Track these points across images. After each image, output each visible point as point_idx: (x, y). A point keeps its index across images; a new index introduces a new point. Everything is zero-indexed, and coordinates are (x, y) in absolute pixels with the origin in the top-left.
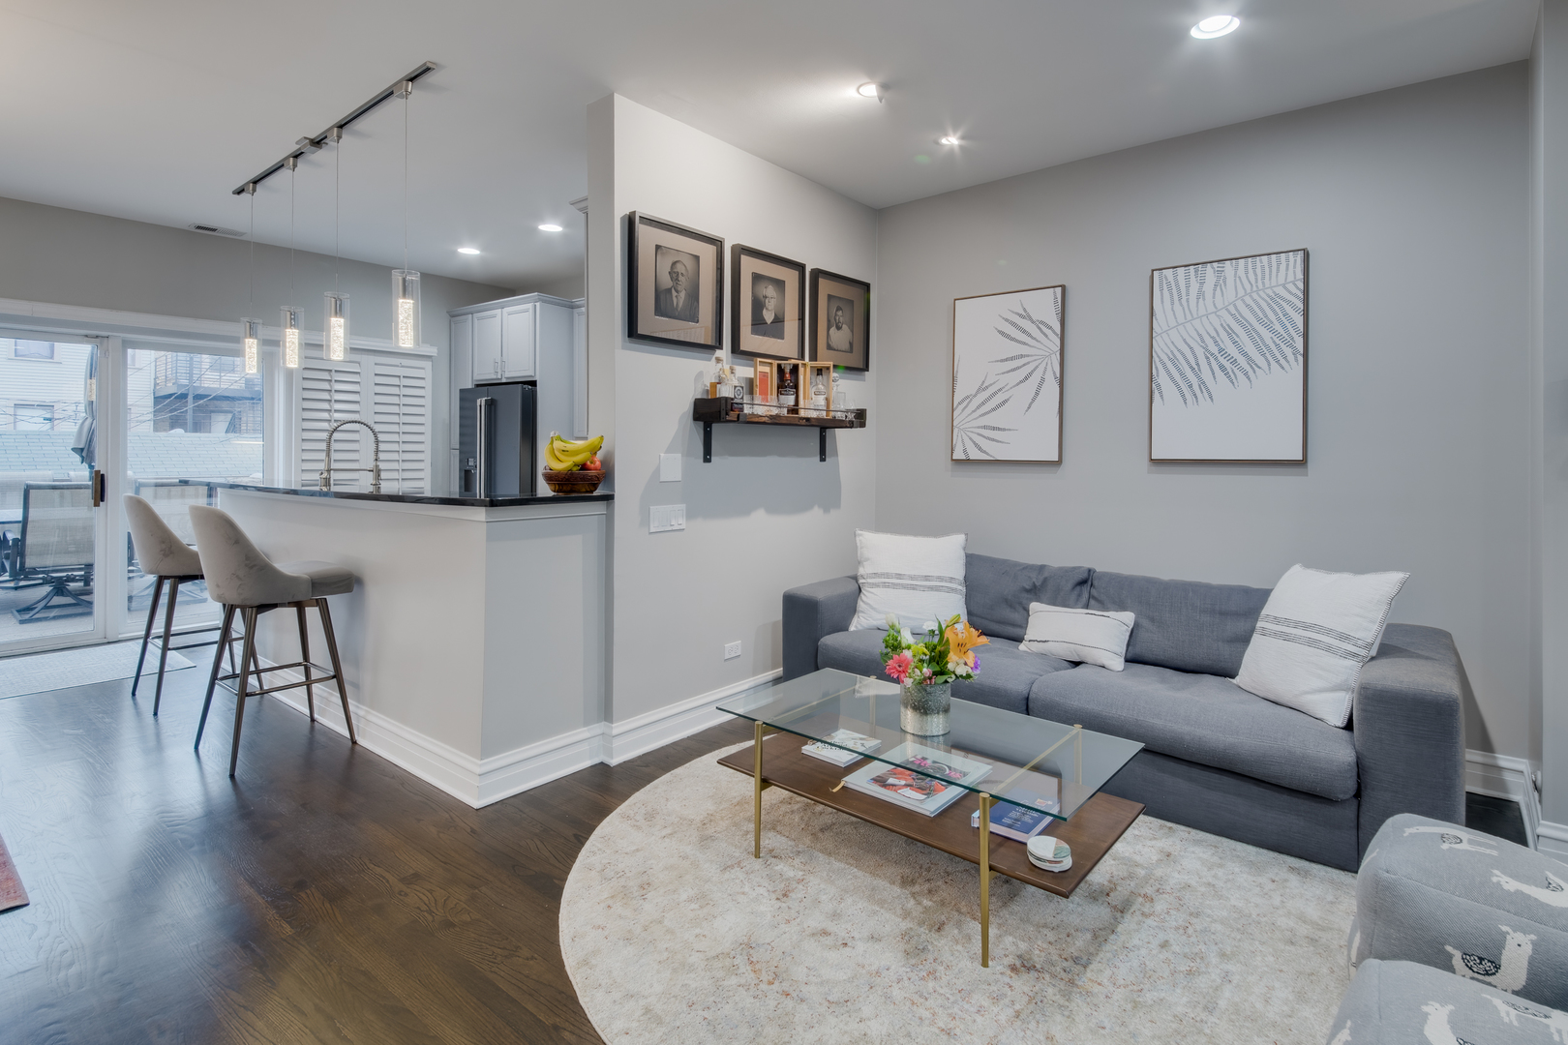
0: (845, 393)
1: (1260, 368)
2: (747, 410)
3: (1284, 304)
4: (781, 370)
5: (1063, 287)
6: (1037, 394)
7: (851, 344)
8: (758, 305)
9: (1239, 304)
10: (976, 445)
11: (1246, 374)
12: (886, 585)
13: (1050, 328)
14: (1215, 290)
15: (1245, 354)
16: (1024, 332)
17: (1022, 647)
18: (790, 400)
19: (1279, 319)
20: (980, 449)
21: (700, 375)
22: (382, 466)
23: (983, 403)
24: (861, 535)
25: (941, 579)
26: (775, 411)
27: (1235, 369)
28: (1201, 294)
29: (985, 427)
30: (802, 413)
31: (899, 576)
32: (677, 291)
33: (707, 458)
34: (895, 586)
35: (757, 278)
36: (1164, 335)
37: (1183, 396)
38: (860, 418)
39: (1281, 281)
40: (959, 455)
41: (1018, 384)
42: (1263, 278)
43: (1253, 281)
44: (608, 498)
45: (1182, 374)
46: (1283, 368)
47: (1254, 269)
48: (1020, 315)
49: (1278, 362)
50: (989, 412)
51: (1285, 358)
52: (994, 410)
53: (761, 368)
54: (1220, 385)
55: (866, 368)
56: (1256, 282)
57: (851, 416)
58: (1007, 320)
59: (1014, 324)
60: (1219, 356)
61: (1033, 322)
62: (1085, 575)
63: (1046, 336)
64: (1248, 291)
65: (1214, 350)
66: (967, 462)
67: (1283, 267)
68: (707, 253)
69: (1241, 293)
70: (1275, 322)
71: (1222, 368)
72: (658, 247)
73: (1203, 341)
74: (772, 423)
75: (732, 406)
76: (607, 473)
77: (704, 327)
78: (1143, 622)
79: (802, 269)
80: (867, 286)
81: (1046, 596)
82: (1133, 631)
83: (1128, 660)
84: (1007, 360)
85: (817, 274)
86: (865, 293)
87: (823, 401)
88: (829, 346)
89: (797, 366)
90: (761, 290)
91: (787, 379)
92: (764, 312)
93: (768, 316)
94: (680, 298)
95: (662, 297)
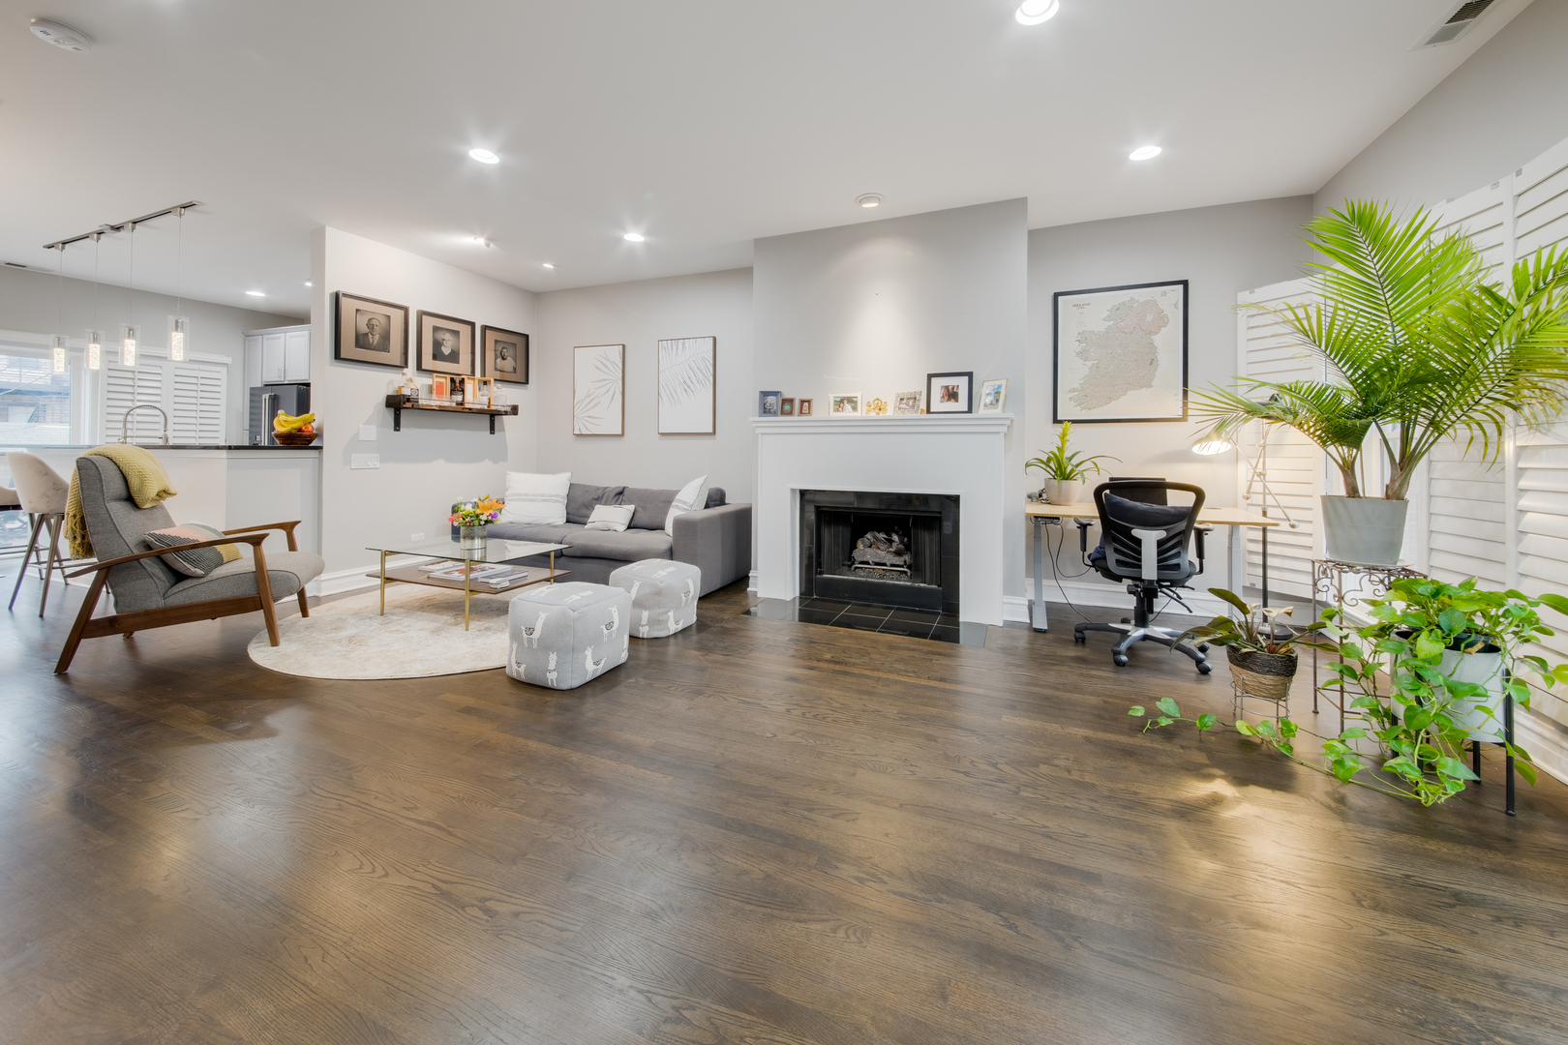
0: (503, 396)
1: (698, 390)
2: (420, 402)
3: (706, 362)
4: (452, 380)
5: (624, 346)
6: (611, 401)
7: (515, 369)
8: (437, 345)
9: (690, 359)
10: (585, 426)
11: (693, 393)
12: (518, 500)
13: (617, 366)
14: (682, 352)
15: (693, 384)
16: (606, 367)
17: (586, 526)
18: (459, 398)
20: (586, 428)
21: (391, 382)
23: (587, 405)
24: (508, 474)
25: (551, 496)
26: (447, 404)
27: (689, 391)
28: (677, 352)
29: (588, 417)
30: (467, 406)
31: (526, 495)
32: (373, 335)
33: (397, 426)
34: (523, 500)
35: (436, 329)
36: (664, 374)
37: (670, 402)
38: (514, 410)
39: (704, 350)
40: (577, 432)
41: (603, 395)
42: (698, 349)
43: (695, 350)
44: (319, 448)
45: (670, 391)
46: (705, 389)
47: (695, 344)
48: (604, 359)
50: (590, 409)
51: (706, 384)
52: (592, 408)
53: (436, 379)
54: (684, 398)
55: (527, 382)
57: (509, 409)
58: (599, 361)
59: (601, 363)
60: (684, 383)
61: (610, 363)
62: (621, 491)
63: (615, 369)
64: (694, 354)
65: (682, 380)
66: (581, 435)
67: (705, 344)
68: (397, 316)
69: (691, 354)
70: (703, 369)
71: (686, 389)
72: (357, 310)
73: (678, 377)
74: (443, 410)
75: (408, 400)
76: (319, 435)
77: (394, 355)
78: (639, 509)
79: (473, 325)
80: (527, 336)
81: (603, 501)
82: (634, 514)
83: (629, 527)
84: (599, 381)
85: (485, 328)
86: (523, 339)
87: (485, 400)
88: (496, 369)
89: (463, 379)
90: (441, 336)
91: (457, 386)
92: (443, 348)
93: (446, 351)
94: (375, 339)
95: (361, 338)
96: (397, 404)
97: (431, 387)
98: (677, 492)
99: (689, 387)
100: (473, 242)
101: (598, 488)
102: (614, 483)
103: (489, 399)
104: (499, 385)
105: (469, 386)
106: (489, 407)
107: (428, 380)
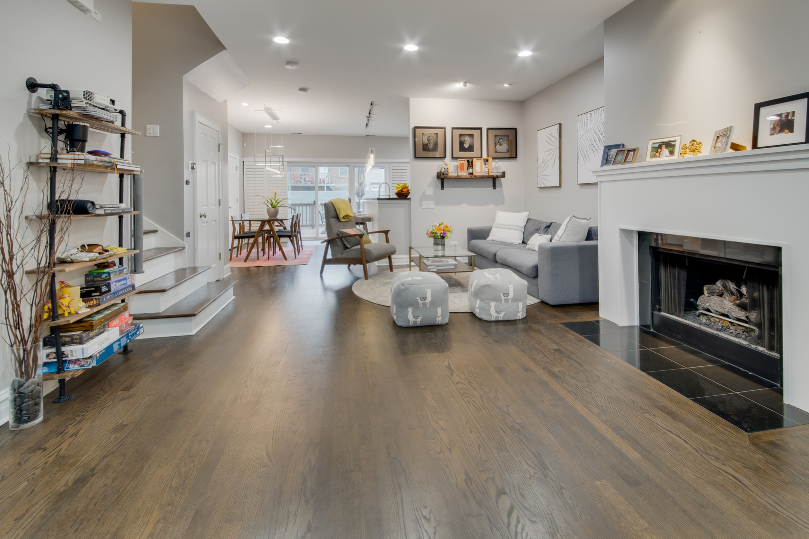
2: (450, 174)
4: (468, 161)
5: (561, 124)
6: (554, 163)
7: (508, 150)
8: (462, 144)
10: (542, 181)
12: (498, 228)
13: (557, 139)
16: (551, 141)
17: (526, 246)
18: (471, 171)
20: (543, 183)
21: (439, 166)
23: (544, 167)
24: (498, 212)
29: (544, 175)
30: (474, 174)
31: (502, 224)
32: (430, 144)
33: (442, 187)
34: (500, 228)
35: (461, 135)
37: (584, 161)
38: (504, 175)
40: (539, 185)
41: (550, 160)
44: (409, 199)
48: (550, 135)
50: (544, 170)
52: (546, 169)
53: (460, 162)
55: (515, 157)
58: (548, 137)
61: (553, 137)
62: (550, 224)
63: (556, 142)
66: (541, 188)
74: (462, 178)
75: (447, 174)
76: (410, 193)
79: (481, 129)
80: (515, 129)
81: (538, 231)
84: (548, 151)
85: (488, 129)
86: (514, 131)
87: (486, 170)
88: (496, 152)
89: (474, 160)
90: (463, 138)
91: (470, 164)
92: (465, 145)
93: (466, 146)
94: (431, 146)
95: (425, 147)
96: (442, 178)
97: (457, 166)
99: (594, 147)
100: (459, 86)
101: (539, 222)
102: (548, 219)
103: (488, 169)
104: (495, 161)
106: (490, 174)
107: (456, 163)
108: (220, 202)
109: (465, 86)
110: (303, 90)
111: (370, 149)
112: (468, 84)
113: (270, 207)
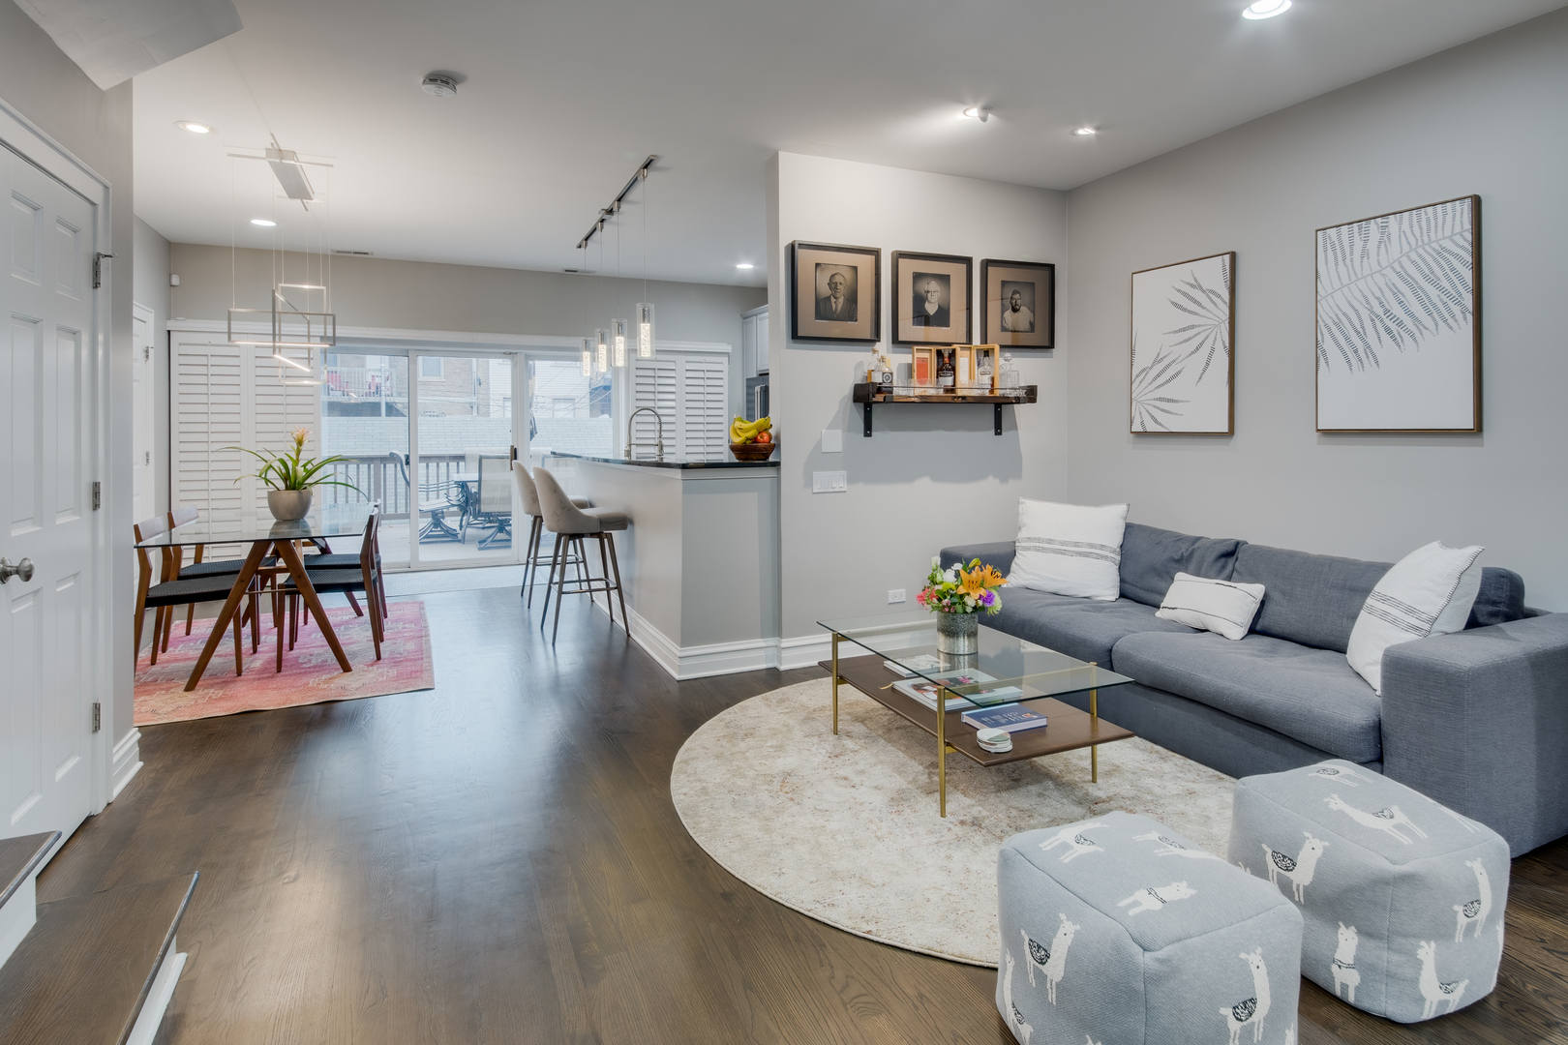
1: (1426, 328)
3: (1451, 258)
4: (939, 354)
5: (1233, 256)
6: (1208, 364)
7: (1032, 325)
8: (919, 300)
9: (1405, 261)
10: (1152, 417)
11: (1412, 336)
12: (1037, 549)
13: (1219, 296)
14: (1379, 248)
15: (1411, 315)
16: (1195, 302)
17: (1158, 614)
18: (948, 381)
19: (1446, 275)
20: (1156, 421)
21: (861, 364)
22: (664, 442)
23: (1158, 376)
24: (1023, 503)
25: (1091, 546)
27: (1401, 331)
28: (1365, 253)
29: (1160, 399)
30: (960, 393)
31: (1050, 541)
32: (836, 298)
33: (868, 430)
34: (1045, 550)
35: (918, 277)
36: (1329, 298)
37: (1349, 362)
38: (1031, 394)
39: (1448, 233)
40: (1137, 428)
41: (1190, 355)
42: (1429, 231)
43: (1418, 234)
44: (776, 464)
45: (1347, 339)
46: (1451, 328)
47: (1419, 222)
48: (1192, 286)
49: (1445, 321)
50: (1163, 384)
51: (1453, 317)
52: (1168, 381)
53: (918, 355)
54: (1386, 349)
55: (1051, 345)
56: (1422, 236)
57: (1022, 393)
58: (1179, 291)
59: (1185, 294)
60: (1384, 317)
61: (1204, 292)
62: (1231, 548)
63: (1215, 304)
64: (1414, 246)
65: (1380, 311)
66: (1144, 434)
67: (1449, 217)
68: (865, 263)
69: (1406, 248)
70: (1442, 278)
71: (1388, 331)
72: (817, 265)
73: (1368, 303)
74: (925, 401)
75: (879, 390)
76: (774, 446)
77: (862, 327)
78: (1275, 595)
79: (968, 261)
80: (1051, 267)
81: (1192, 566)
82: (1263, 603)
83: (1253, 631)
84: (1180, 331)
85: (987, 264)
86: (1046, 273)
87: (986, 380)
88: (1004, 329)
89: (954, 350)
90: (924, 286)
91: (946, 363)
92: (927, 305)
93: (931, 308)
94: (838, 304)
95: (822, 304)
96: (868, 398)
97: (910, 366)
98: (1383, 569)
101: (1180, 538)
102: (1218, 530)
103: (993, 379)
104: (1008, 355)
105: (963, 361)
106: (992, 391)
107: (906, 357)
108: (96, 494)
109: (984, 119)
110: (442, 79)
111: (639, 307)
112: (990, 117)
113: (281, 485)
